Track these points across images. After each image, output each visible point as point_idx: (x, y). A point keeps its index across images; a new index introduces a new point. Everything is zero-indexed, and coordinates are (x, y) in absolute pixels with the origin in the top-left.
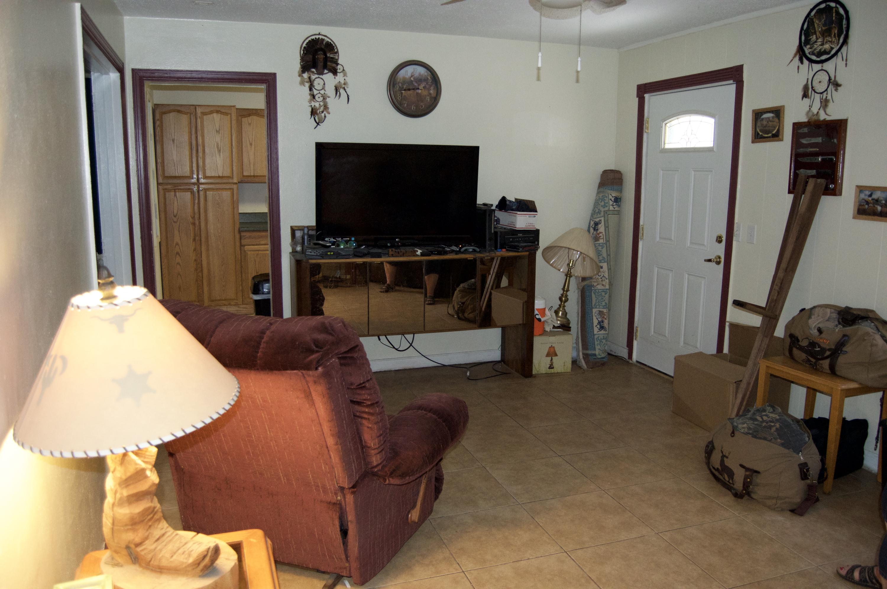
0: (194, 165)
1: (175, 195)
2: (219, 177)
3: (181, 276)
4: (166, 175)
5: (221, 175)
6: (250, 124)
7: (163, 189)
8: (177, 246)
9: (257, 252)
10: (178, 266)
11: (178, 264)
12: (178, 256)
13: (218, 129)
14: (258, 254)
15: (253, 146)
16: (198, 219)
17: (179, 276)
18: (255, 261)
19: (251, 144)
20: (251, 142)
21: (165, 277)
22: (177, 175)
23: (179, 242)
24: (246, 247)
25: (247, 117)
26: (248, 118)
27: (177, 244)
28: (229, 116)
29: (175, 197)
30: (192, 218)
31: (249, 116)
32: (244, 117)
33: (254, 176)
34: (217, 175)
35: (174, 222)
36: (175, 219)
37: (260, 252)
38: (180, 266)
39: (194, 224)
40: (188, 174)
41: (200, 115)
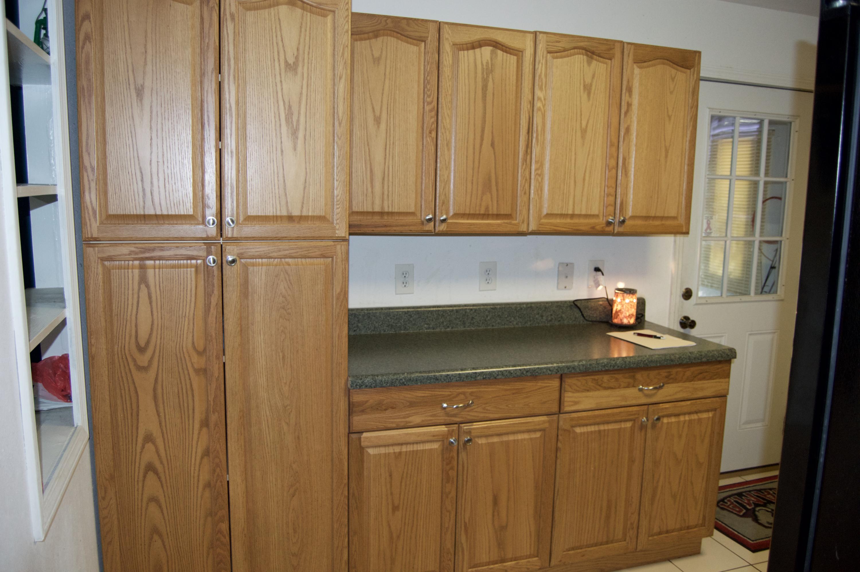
0: (207, 177)
1: (143, 279)
2: (290, 218)
3: (160, 536)
4: (113, 210)
5: (296, 212)
6: (377, 61)
7: (103, 259)
8: (150, 446)
9: (397, 449)
10: (153, 508)
11: (153, 499)
12: (151, 474)
13: (291, 61)
14: (400, 453)
15: (383, 126)
16: (218, 358)
17: (156, 537)
18: (391, 476)
19: (378, 120)
20: (378, 113)
21: (110, 543)
22: (150, 211)
23: (156, 433)
24: (365, 435)
25: (369, 39)
26: (373, 40)
27: (149, 438)
28: (329, 18)
29: (143, 286)
30: (200, 354)
31: (376, 36)
32: (361, 40)
33: (382, 214)
34: (285, 213)
35: (140, 368)
36: (143, 360)
37: (404, 449)
38: (160, 507)
39: (203, 372)
40: (187, 208)
41: (233, 9)
